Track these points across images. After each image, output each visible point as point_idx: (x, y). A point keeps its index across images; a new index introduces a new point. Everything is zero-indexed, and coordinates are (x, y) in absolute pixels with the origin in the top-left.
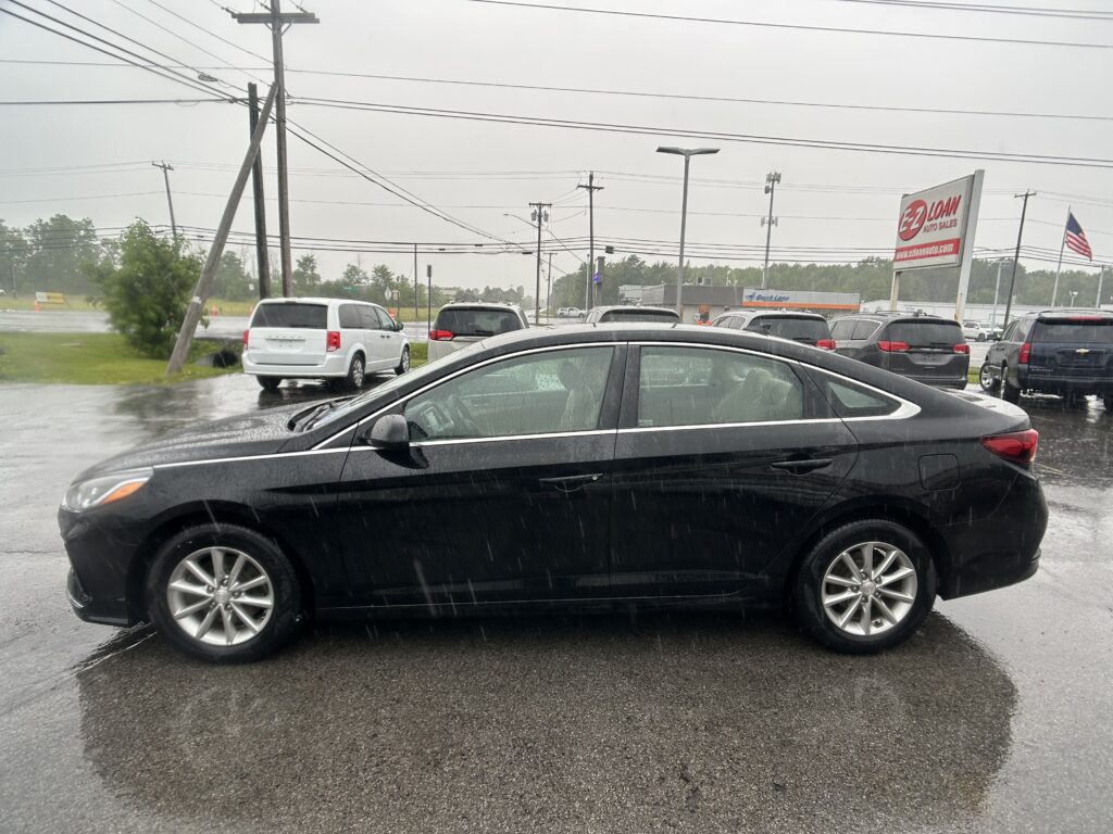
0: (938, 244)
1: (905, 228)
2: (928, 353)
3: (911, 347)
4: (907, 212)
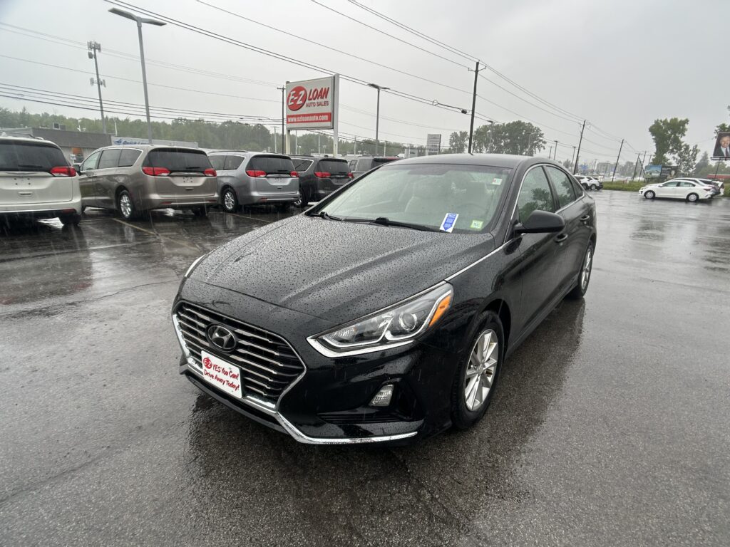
0: (318, 115)
1: (292, 103)
2: (339, 178)
3: (331, 175)
4: (292, 93)
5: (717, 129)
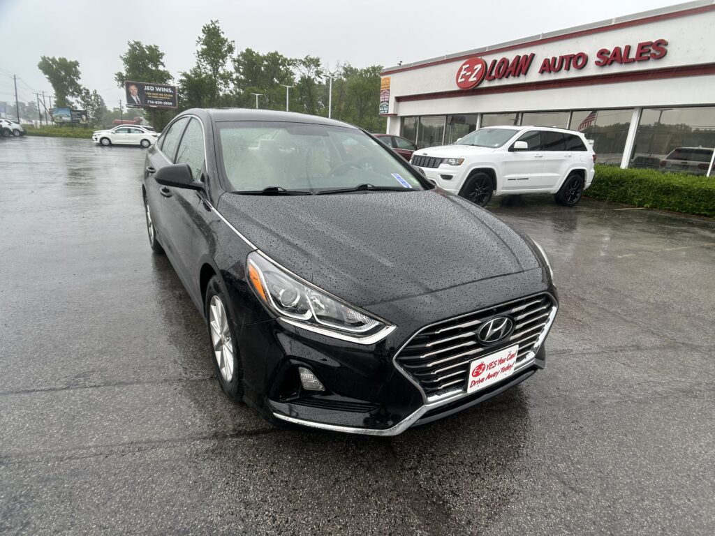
5: (116, 76)
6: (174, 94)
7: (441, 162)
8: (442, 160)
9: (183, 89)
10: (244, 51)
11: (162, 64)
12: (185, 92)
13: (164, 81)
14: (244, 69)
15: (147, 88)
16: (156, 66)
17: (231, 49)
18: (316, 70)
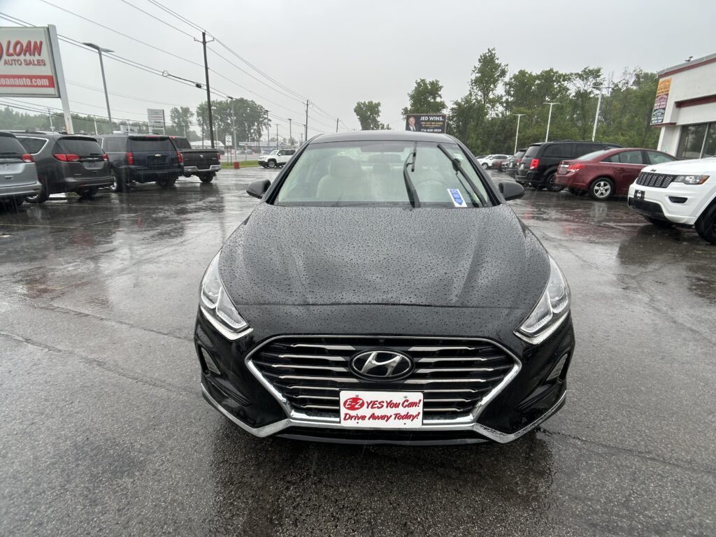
2: (92, 161)
5: (403, 111)
6: (444, 122)
7: (673, 181)
8: (674, 178)
9: (453, 117)
10: (517, 73)
11: (440, 96)
12: (455, 119)
13: (439, 110)
14: (515, 91)
15: (423, 118)
16: (435, 98)
17: (503, 73)
18: (594, 81)
